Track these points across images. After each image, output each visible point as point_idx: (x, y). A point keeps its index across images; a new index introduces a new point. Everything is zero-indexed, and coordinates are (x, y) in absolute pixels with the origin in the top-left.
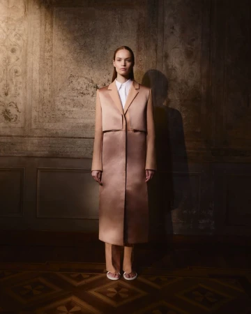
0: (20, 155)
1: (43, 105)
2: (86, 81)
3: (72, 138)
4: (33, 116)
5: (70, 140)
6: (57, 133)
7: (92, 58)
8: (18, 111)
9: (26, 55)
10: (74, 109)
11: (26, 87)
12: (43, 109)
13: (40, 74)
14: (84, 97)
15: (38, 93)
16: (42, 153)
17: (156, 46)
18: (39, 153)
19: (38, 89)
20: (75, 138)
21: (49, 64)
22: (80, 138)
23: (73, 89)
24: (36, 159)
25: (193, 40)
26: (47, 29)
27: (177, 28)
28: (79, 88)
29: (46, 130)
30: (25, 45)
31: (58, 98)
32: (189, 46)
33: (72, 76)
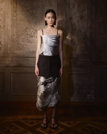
0: (3, 66)
1: (13, 42)
2: (33, 30)
3: (27, 57)
4: (8, 47)
5: (26, 58)
6: (20, 55)
7: (36, 20)
8: (1, 45)
9: (5, 18)
10: (28, 44)
11: (5, 34)
12: (13, 44)
13: (11, 27)
14: (32, 38)
15: (11, 36)
16: (13, 65)
17: (66, 13)
18: (12, 65)
19: (10, 34)
20: (28, 57)
21: (16, 23)
22: (31, 57)
23: (27, 34)
24: (11, 68)
25: (84, 11)
26: (14, 6)
27: (76, 5)
28: (30, 34)
29: (15, 54)
30: (4, 13)
31: (20, 39)
32: (82, 14)
33: (26, 28)
